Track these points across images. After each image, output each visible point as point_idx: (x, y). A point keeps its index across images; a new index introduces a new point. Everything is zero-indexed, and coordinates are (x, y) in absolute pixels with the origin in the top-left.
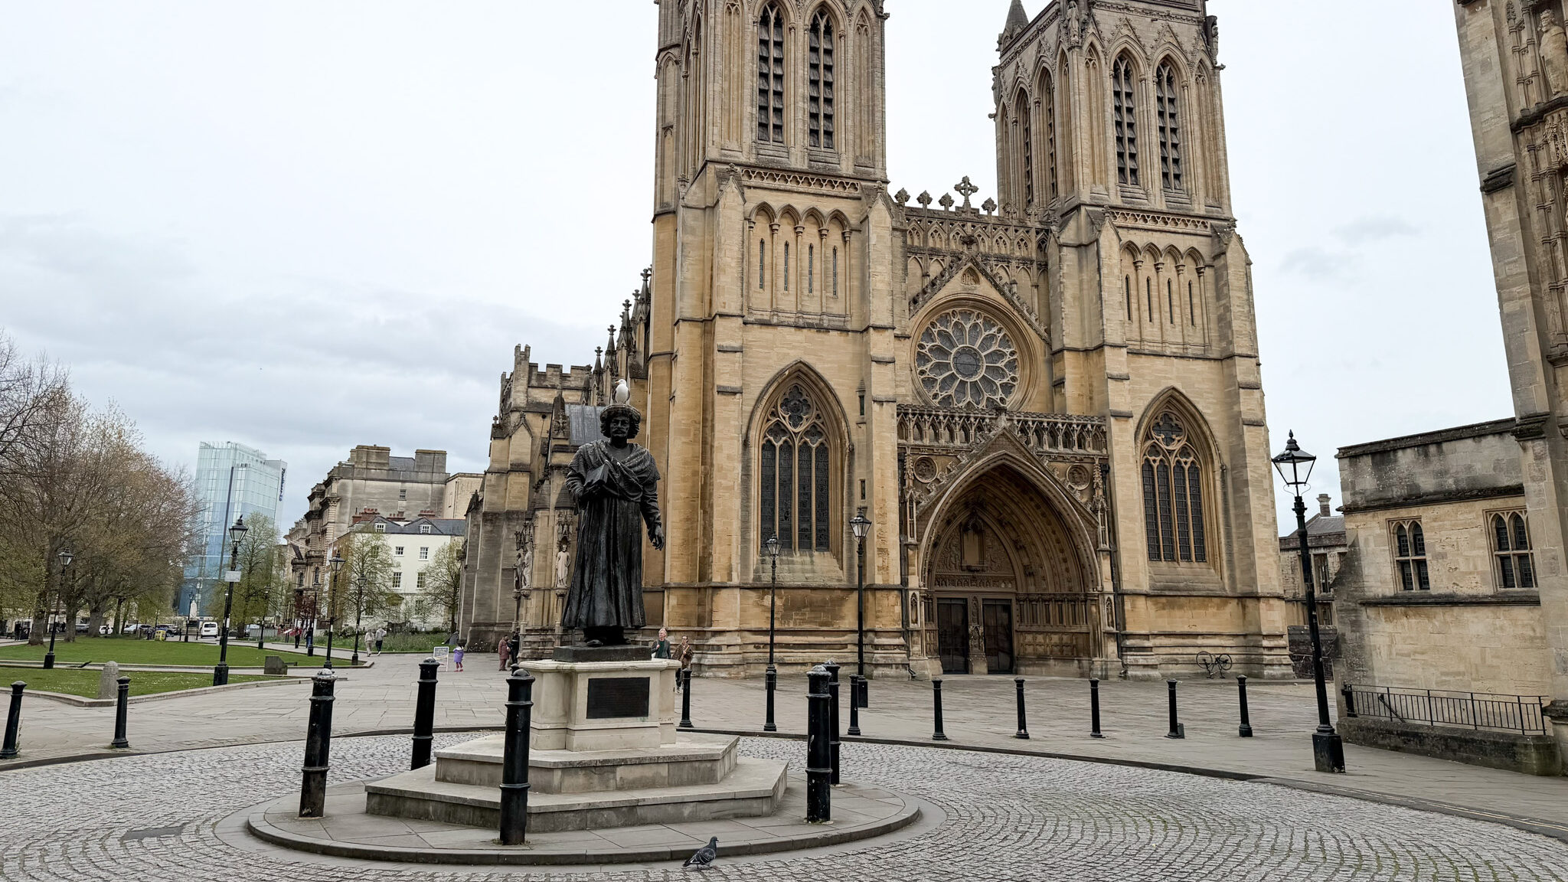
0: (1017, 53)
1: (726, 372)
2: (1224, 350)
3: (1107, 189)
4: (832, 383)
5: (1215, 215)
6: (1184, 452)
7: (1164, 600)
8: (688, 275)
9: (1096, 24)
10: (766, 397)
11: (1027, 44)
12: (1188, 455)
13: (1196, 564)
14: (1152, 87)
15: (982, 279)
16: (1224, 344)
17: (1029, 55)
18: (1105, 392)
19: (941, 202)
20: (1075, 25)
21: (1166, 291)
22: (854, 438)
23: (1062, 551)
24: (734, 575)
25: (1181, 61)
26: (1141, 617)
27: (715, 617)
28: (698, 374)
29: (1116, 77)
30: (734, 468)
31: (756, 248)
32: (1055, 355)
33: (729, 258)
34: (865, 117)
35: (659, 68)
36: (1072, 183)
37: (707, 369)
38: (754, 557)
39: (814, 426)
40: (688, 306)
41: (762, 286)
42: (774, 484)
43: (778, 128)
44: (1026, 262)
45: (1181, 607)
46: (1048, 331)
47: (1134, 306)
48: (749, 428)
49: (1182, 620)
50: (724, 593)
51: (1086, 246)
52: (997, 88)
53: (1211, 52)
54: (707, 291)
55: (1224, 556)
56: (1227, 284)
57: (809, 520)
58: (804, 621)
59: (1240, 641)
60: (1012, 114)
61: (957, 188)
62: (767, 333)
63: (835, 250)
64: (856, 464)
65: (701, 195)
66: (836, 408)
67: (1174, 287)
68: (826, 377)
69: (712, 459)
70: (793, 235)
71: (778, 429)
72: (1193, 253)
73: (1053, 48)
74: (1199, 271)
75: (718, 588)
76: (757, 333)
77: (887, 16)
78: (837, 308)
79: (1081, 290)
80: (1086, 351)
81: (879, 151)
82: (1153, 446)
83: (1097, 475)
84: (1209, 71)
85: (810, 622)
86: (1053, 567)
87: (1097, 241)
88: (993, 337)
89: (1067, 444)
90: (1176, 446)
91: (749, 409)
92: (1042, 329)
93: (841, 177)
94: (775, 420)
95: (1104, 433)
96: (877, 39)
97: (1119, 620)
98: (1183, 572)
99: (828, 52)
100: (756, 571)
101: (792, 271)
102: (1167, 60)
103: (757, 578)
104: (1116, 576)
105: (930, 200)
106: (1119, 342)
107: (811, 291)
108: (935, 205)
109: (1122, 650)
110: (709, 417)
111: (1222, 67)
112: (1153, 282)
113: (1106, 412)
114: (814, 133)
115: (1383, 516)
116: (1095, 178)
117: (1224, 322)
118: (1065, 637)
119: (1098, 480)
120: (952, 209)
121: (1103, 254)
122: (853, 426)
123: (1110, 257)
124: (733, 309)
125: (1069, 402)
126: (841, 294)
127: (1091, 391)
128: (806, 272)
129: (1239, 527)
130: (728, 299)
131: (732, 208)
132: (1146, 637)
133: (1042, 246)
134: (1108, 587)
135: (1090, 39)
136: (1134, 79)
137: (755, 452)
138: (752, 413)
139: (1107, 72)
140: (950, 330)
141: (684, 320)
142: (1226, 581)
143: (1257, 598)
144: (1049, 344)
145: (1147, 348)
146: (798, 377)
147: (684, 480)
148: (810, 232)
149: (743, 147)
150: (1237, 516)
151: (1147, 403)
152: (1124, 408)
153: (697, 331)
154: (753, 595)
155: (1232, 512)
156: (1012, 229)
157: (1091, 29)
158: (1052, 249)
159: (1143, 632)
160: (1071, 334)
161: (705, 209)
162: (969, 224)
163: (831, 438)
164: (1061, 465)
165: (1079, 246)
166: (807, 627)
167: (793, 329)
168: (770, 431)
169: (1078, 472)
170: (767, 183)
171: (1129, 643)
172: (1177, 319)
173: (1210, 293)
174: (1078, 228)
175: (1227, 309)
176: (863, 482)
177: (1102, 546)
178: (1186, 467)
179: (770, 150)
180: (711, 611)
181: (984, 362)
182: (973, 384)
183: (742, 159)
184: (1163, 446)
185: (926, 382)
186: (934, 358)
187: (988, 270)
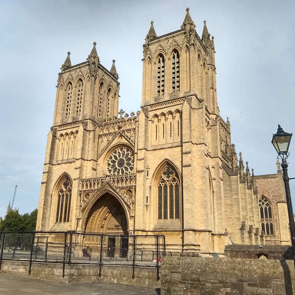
4: (71, 177)
5: (187, 95)
13: (175, 220)
15: (123, 138)
21: (169, 127)
39: (70, 188)
42: (60, 205)
43: (69, 114)
48: (52, 191)
57: (66, 214)
67: (172, 124)
71: (62, 191)
82: (162, 179)
88: (128, 154)
90: (170, 179)
91: (53, 186)
94: (61, 188)
101: (67, 149)
103: (50, 230)
106: (143, 148)
112: (165, 125)
119: (133, 194)
140: (117, 155)
145: (159, 147)
151: (157, 165)
152: (141, 169)
156: (132, 120)
162: (121, 123)
164: (124, 190)
167: (64, 164)
172: (172, 135)
177: (131, 215)
178: (174, 185)
181: (126, 162)
182: (122, 169)
183: (59, 124)
184: (166, 179)
185: (110, 171)
186: (112, 164)
187: (124, 135)
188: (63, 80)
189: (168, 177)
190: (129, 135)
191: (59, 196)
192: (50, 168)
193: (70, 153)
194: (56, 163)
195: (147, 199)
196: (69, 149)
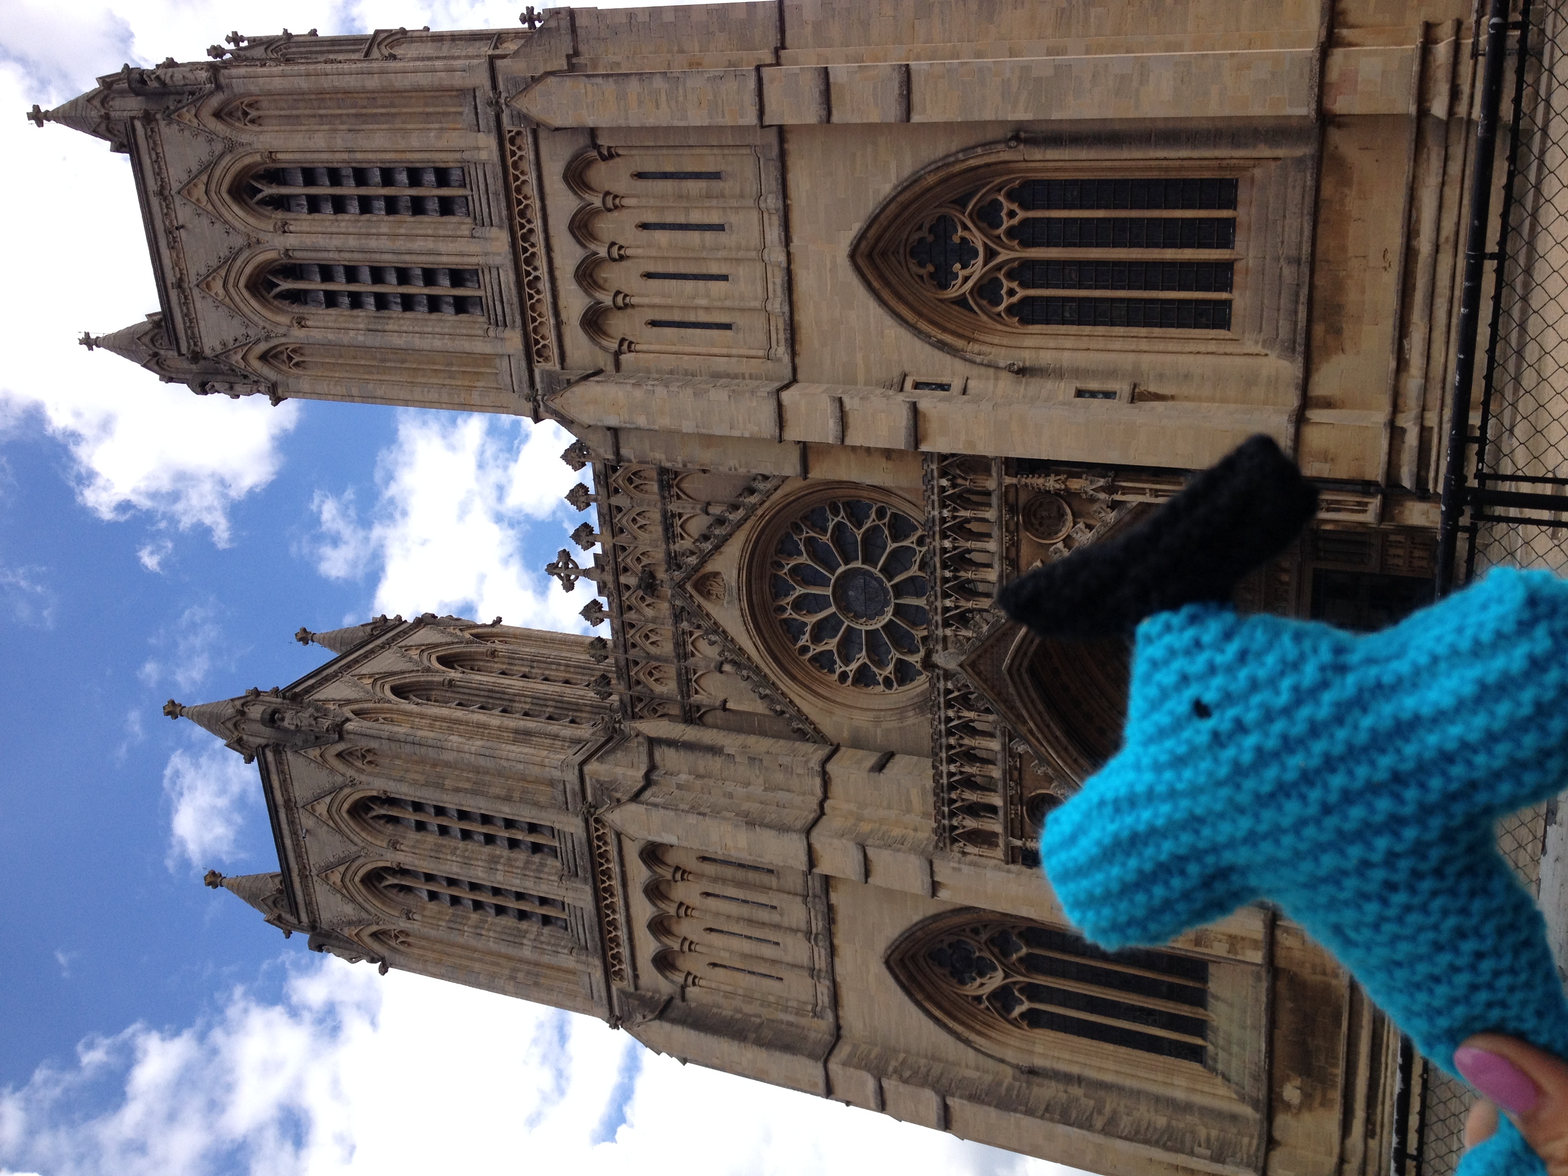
13: (1241, 214)
15: (710, 567)
21: (662, 236)
45: (1339, 286)
58: (1331, 1054)
62: (847, 998)
71: (1002, 999)
83: (1039, 482)
88: (809, 541)
90: (978, 240)
95: (955, 460)
100: (1241, 1099)
103: (1255, 1105)
119: (1051, 483)
120: (603, 600)
140: (812, 620)
151: (889, 321)
152: (903, 417)
154: (1280, 1127)
159: (1384, 444)
162: (623, 579)
166: (1342, 1049)
167: (837, 961)
168: (1005, 1013)
178: (1021, 215)
181: (858, 564)
182: (899, 591)
183: (598, 975)
184: (977, 268)
185: (904, 673)
186: (862, 657)
187: (693, 560)
188: (350, 923)
189: (966, 253)
190: (697, 525)
191: (1034, 1019)
192: (858, 1062)
193: (775, 918)
194: (830, 1016)
195: (1093, 394)
196: (750, 922)
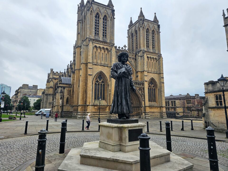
0: (132, 28)
1: (90, 72)
2: (159, 73)
3: (145, 48)
4: (106, 75)
5: (159, 53)
6: (153, 87)
7: (150, 107)
8: (83, 56)
9: (144, 24)
10: (96, 76)
11: (133, 26)
12: (154, 87)
13: (154, 102)
14: (151, 34)
16: (159, 72)
17: (134, 28)
18: (144, 78)
19: (121, 48)
20: (141, 23)
21: (152, 64)
22: (109, 83)
23: (137, 100)
24: (91, 103)
25: (155, 31)
26: (148, 110)
27: (88, 110)
28: (85, 72)
29: (146, 32)
30: (91, 87)
31: (94, 53)
32: (137, 72)
33: (90, 53)
34: (111, 34)
35: (77, 24)
36: (140, 47)
37: (87, 71)
38: (93, 101)
39: (103, 81)
40: (83, 61)
41: (95, 59)
42: (96, 90)
43: (98, 34)
44: (133, 58)
46: (136, 69)
47: (148, 66)
48: (93, 81)
49: (153, 110)
50: (89, 106)
51: (142, 56)
52: (128, 33)
53: (159, 30)
54: (87, 59)
55: (158, 101)
56: (160, 63)
57: (102, 95)
59: (160, 113)
60: (130, 37)
61: (124, 46)
62: (96, 66)
63: (106, 54)
64: (109, 87)
65: (86, 43)
66: (106, 79)
67: (153, 63)
68: (105, 74)
69: (87, 85)
70: (100, 51)
71: (97, 81)
72: (156, 59)
73: (138, 27)
74: (156, 61)
75: (88, 106)
76: (94, 66)
77: (115, 18)
78: (106, 63)
79: (141, 63)
80: (142, 72)
81: (113, 39)
82: (149, 86)
83: (143, 89)
84: (159, 33)
85: (102, 111)
86: (136, 103)
87: (144, 56)
89: (139, 85)
91: (93, 78)
92: (135, 68)
93: (107, 43)
94: (97, 80)
95: (144, 84)
96: (113, 22)
97: (145, 110)
98: (153, 103)
99: (106, 23)
100: (94, 103)
101: (100, 57)
102: (153, 31)
104: (145, 104)
105: (120, 48)
106: (146, 71)
107: (103, 60)
108: (121, 49)
109: (145, 114)
110: (87, 79)
111: (160, 32)
112: (150, 62)
113: (144, 80)
114: (103, 35)
115: (213, 94)
116: (144, 47)
117: (159, 69)
118: (137, 113)
120: (123, 50)
121: (144, 58)
122: (109, 81)
123: (145, 58)
124: (91, 62)
125: (139, 79)
126: (107, 61)
127: (142, 78)
128: (102, 57)
129: (160, 97)
130: (90, 60)
131: (91, 46)
132: (149, 112)
133: (135, 56)
134: (144, 106)
135: (143, 26)
136: (149, 33)
137: (94, 85)
138: (94, 79)
139: (145, 31)
141: (83, 63)
142: (158, 105)
143: (163, 107)
144: (136, 70)
145: (149, 72)
146: (100, 73)
147: (82, 89)
148: (103, 51)
149: (93, 37)
150: (160, 96)
151: (149, 79)
152: (146, 80)
153: (85, 65)
154: (93, 107)
155: (159, 95)
156: (131, 53)
157: (143, 24)
158: (137, 56)
160: (139, 69)
161: (86, 46)
163: (105, 83)
164: (138, 88)
165: (141, 56)
167: (100, 66)
168: (96, 82)
169: (140, 89)
170: (96, 42)
171: (146, 113)
172: (153, 68)
173: (158, 64)
174: (141, 54)
175: (160, 67)
176: (110, 90)
177: (143, 100)
178: (154, 89)
179: (97, 37)
180: (87, 109)
184: (151, 86)
191: (96, 84)
